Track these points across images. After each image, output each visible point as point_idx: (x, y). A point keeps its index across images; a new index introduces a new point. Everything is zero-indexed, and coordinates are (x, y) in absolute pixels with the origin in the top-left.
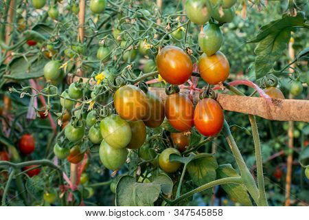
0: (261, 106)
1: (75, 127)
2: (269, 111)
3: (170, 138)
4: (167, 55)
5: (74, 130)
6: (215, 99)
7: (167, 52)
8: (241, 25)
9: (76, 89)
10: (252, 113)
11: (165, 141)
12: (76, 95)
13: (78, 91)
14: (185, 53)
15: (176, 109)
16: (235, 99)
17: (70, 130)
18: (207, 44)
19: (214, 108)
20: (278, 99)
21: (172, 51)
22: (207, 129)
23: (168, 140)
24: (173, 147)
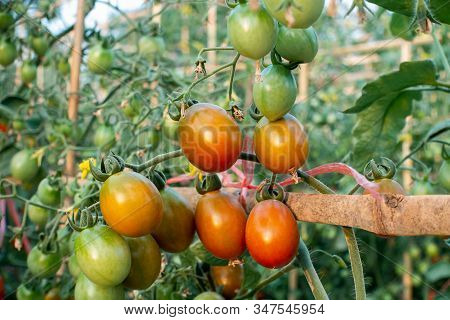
0: (366, 209)
1: (44, 252)
2: (381, 218)
3: (209, 277)
4: (196, 119)
5: (43, 257)
6: (284, 202)
7: (197, 114)
8: (331, 118)
9: (50, 188)
10: (350, 224)
11: (200, 280)
12: (50, 199)
13: (53, 193)
14: (229, 117)
15: (216, 220)
16: (318, 201)
17: (37, 258)
18: (268, 100)
19: (281, 217)
20: (398, 196)
21: (206, 111)
22: (268, 254)
23: (205, 277)
24: (214, 290)
